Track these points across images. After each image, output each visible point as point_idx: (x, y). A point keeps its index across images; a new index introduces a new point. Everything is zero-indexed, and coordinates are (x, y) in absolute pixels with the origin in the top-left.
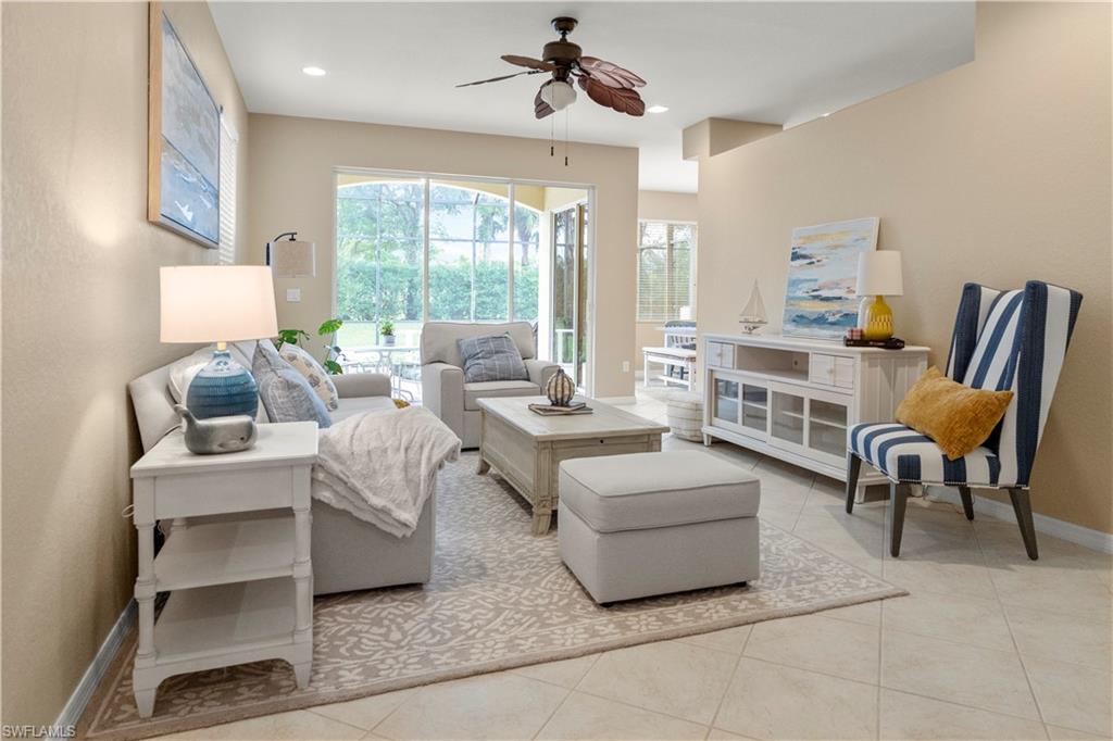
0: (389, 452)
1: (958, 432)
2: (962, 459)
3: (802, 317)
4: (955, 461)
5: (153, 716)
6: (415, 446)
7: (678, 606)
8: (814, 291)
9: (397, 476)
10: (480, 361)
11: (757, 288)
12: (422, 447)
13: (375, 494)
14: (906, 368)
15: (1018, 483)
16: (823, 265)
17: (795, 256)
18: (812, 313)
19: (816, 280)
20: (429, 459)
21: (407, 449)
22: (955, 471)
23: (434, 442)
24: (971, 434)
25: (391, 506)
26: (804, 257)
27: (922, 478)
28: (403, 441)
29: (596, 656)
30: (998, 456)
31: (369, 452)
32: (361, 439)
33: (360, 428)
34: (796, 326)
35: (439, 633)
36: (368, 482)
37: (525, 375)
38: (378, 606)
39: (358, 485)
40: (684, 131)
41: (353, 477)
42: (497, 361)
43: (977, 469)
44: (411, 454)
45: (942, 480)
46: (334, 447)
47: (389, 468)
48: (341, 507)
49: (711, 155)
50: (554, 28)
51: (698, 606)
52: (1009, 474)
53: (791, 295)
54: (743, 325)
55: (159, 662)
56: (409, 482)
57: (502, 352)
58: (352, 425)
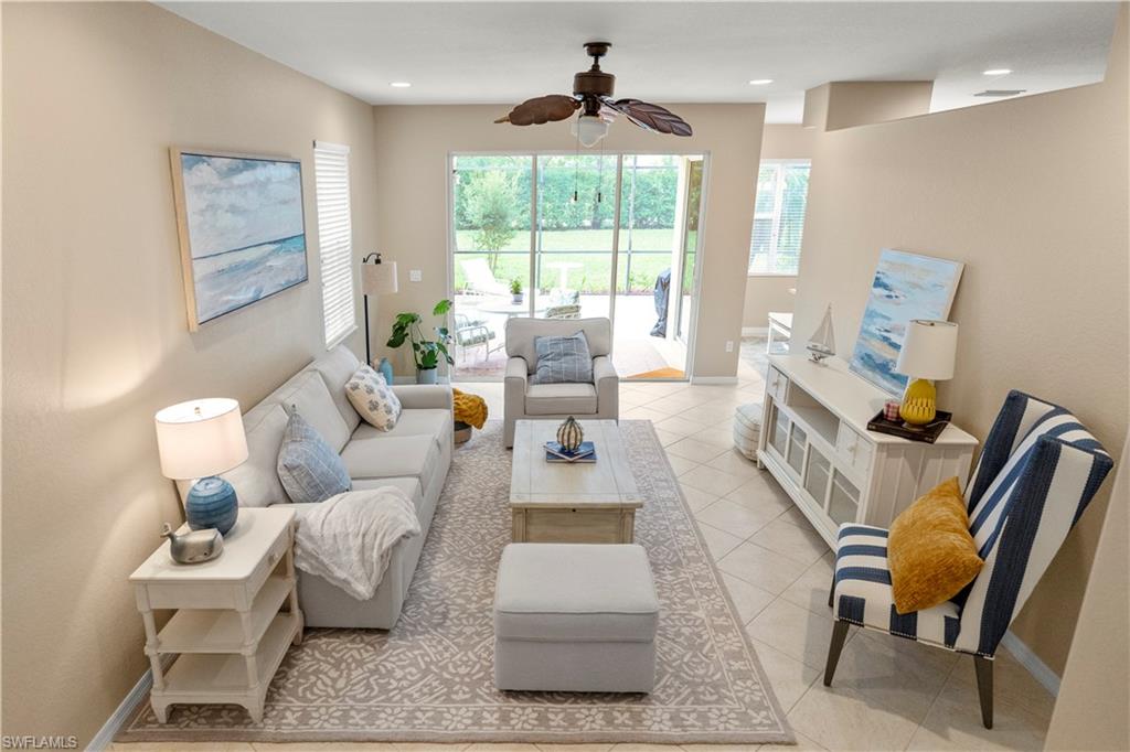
0: (351, 536)
1: (914, 586)
2: (915, 613)
3: (869, 356)
4: (904, 615)
5: (168, 723)
6: (371, 534)
7: (566, 705)
8: (886, 331)
9: (355, 557)
10: (549, 363)
11: (829, 313)
12: (376, 534)
13: (339, 568)
14: (941, 460)
15: (979, 650)
16: (899, 304)
17: (878, 283)
18: (881, 357)
19: (889, 319)
20: (381, 545)
21: (364, 536)
22: (903, 624)
23: (387, 530)
24: (928, 593)
25: (350, 579)
26: (886, 287)
27: (865, 621)
28: (362, 528)
29: (467, 745)
30: (960, 619)
31: (335, 535)
32: (330, 523)
33: (332, 513)
34: (863, 365)
35: (377, 684)
36: (335, 559)
37: (590, 379)
38: (349, 645)
39: (326, 561)
40: (807, 92)
41: (323, 554)
42: (564, 364)
43: (930, 626)
44: (367, 539)
45: (888, 628)
46: (309, 529)
47: (349, 549)
48: (317, 573)
49: (828, 129)
50: (586, 53)
51: (581, 710)
52: (969, 638)
53: (865, 327)
54: (810, 352)
55: (166, 693)
56: (363, 561)
57: (572, 355)
58: (326, 510)
